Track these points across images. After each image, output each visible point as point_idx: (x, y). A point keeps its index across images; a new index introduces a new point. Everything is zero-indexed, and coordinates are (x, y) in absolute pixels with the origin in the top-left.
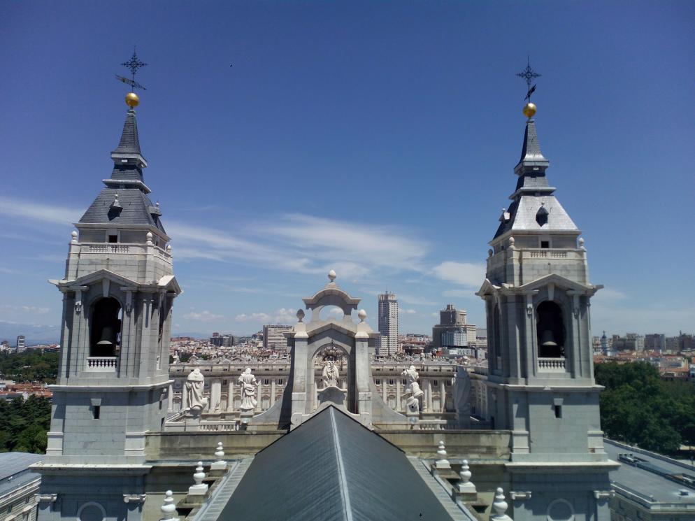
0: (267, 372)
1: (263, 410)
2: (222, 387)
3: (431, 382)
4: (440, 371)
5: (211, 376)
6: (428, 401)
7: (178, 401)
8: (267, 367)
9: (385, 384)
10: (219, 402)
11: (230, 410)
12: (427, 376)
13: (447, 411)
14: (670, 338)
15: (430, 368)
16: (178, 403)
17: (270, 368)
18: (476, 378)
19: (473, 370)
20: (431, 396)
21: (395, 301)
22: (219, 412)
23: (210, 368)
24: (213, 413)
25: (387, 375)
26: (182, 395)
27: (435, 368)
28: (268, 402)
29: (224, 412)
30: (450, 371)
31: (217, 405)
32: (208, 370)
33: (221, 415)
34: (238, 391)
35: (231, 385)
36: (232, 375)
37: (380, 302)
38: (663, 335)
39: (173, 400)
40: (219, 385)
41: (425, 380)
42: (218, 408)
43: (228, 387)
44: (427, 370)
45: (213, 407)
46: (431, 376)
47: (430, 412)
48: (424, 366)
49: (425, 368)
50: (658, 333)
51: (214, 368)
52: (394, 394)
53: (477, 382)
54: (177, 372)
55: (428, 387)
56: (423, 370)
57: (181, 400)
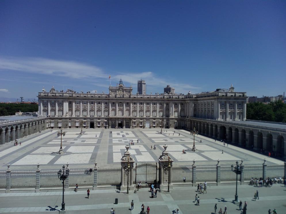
0: (92, 98)
1: (91, 116)
2: (69, 105)
3: (174, 103)
4: (179, 98)
5: (62, 99)
6: (172, 112)
7: (46, 111)
8: (92, 96)
9: (151, 104)
10: (68, 112)
11: (74, 116)
12: (172, 100)
13: (181, 117)
14: (259, 98)
15: (174, 97)
16: (46, 112)
17: (94, 96)
18: (197, 100)
19: (196, 97)
20: (174, 110)
21: (145, 84)
22: (68, 117)
23: (62, 95)
24: (65, 117)
25: (152, 100)
26: (48, 108)
27: (176, 97)
28: (93, 113)
29: (70, 117)
30: (183, 98)
31: (67, 113)
32: (61, 96)
33: (69, 118)
34: (77, 107)
35: (74, 104)
36: (74, 99)
37: (138, 84)
38: (257, 97)
39: (43, 110)
40: (67, 104)
41: (171, 103)
42: (67, 115)
43: (72, 105)
44: (172, 98)
45: (65, 114)
46: (174, 100)
47: (173, 117)
48: (171, 96)
49: (172, 97)
50: (254, 96)
51: (64, 94)
52: (156, 110)
53: (198, 102)
54: (44, 96)
55: (172, 106)
56: (170, 98)
57: (48, 110)
